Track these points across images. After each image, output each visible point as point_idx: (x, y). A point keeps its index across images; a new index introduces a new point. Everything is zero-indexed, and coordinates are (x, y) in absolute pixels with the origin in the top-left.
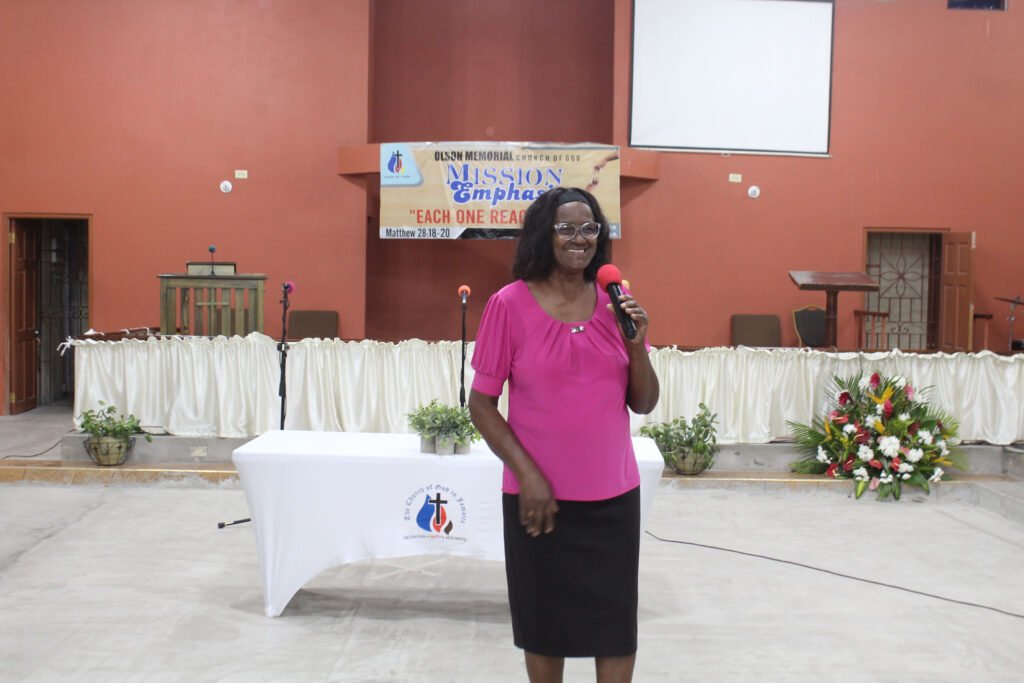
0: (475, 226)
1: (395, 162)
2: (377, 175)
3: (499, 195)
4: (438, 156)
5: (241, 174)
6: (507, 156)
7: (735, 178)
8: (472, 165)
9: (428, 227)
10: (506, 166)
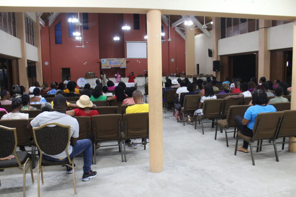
0: (112, 67)
1: (103, 61)
2: (101, 62)
3: (114, 64)
4: (108, 60)
5: (86, 62)
6: (115, 60)
7: (138, 61)
8: (111, 61)
9: (107, 67)
10: (115, 61)
